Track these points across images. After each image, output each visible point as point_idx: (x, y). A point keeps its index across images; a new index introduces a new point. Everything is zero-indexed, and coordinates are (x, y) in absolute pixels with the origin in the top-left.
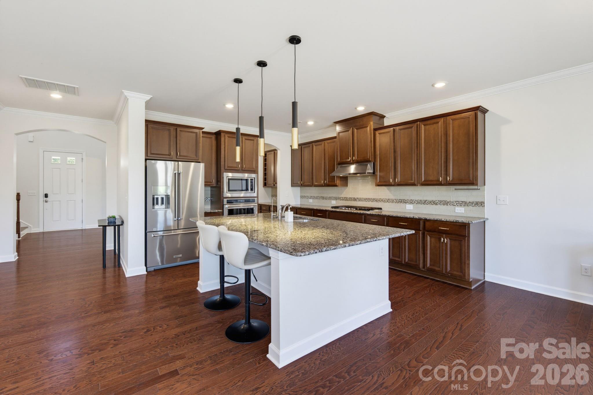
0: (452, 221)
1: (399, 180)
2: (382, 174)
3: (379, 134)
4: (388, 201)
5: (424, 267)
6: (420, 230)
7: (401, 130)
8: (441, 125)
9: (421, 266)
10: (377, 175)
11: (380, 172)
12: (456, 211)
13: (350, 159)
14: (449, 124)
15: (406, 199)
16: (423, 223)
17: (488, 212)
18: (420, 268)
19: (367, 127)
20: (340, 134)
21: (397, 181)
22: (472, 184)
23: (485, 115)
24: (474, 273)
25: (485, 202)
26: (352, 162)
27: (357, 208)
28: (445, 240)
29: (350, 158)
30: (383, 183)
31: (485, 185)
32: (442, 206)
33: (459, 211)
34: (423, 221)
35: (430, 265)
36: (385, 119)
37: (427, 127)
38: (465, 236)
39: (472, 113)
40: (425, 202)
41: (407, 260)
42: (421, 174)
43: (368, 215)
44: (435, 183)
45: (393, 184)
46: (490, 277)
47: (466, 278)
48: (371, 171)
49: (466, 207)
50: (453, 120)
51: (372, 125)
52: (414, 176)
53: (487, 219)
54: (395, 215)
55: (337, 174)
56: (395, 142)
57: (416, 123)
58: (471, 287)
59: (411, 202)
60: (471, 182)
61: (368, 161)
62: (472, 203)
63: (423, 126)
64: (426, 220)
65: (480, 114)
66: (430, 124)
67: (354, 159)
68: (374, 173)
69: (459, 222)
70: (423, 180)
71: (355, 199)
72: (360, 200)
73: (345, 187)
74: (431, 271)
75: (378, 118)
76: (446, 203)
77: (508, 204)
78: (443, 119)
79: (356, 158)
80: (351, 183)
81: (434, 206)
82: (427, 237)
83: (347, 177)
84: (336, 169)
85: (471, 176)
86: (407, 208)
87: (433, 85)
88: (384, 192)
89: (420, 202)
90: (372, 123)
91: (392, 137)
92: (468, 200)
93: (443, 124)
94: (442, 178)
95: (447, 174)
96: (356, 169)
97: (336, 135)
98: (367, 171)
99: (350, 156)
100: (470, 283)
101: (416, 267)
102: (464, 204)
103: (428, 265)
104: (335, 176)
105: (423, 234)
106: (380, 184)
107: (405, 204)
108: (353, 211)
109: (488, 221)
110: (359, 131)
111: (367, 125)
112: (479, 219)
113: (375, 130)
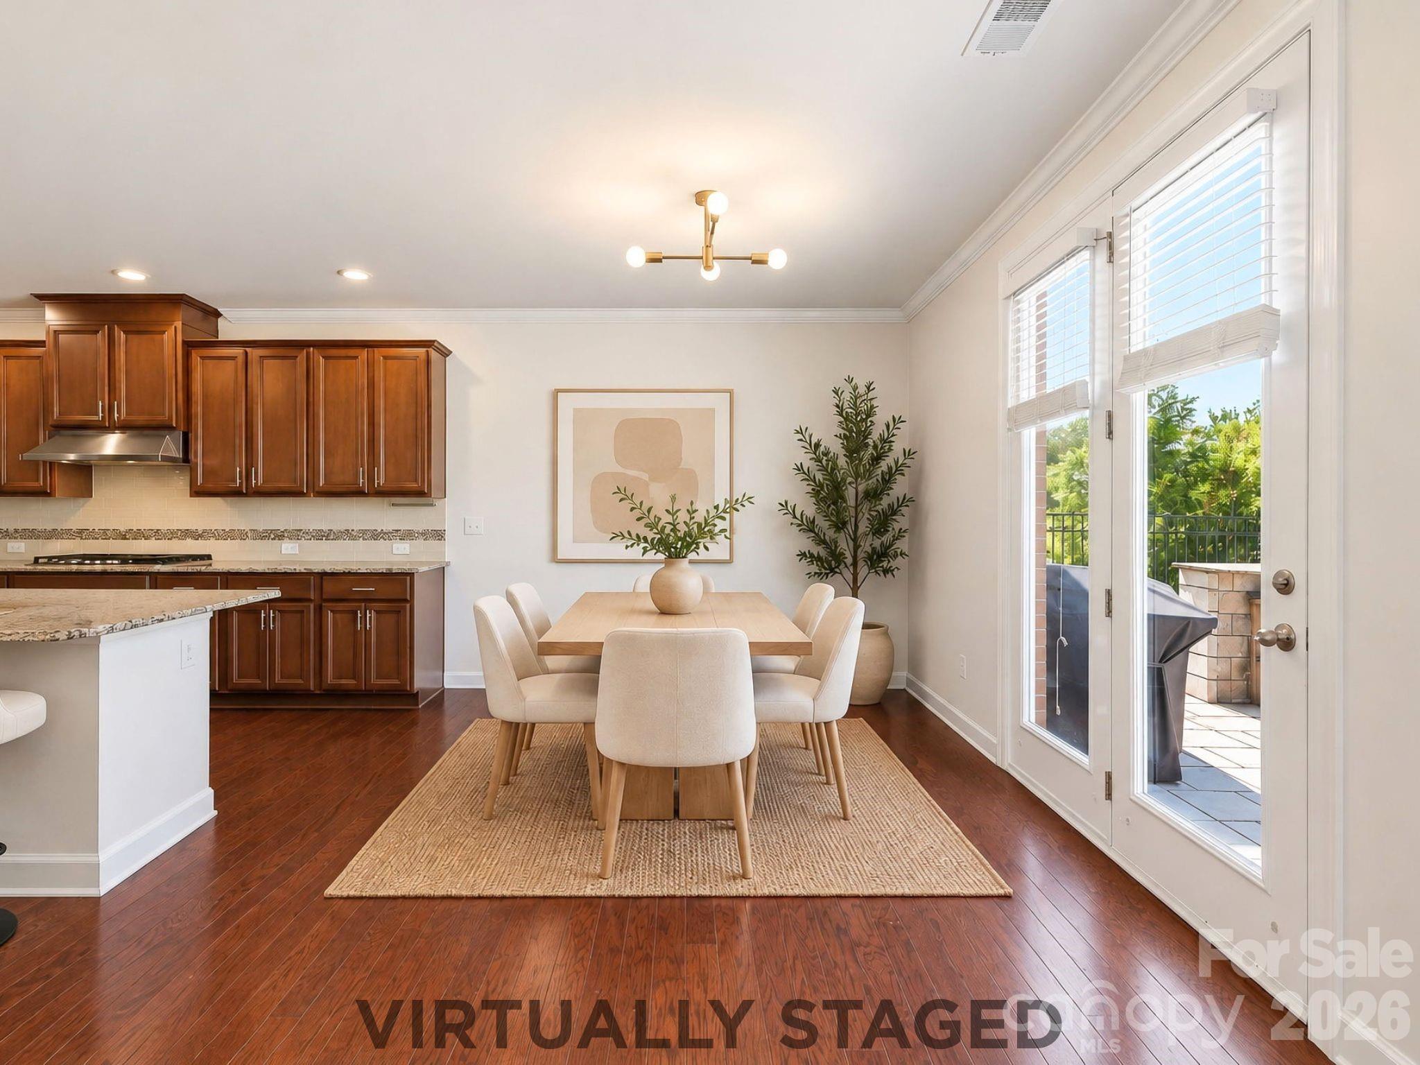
0: (379, 571)
1: (261, 481)
2: (214, 462)
3: (203, 358)
4: (230, 535)
5: (319, 687)
6: (310, 601)
7: (264, 358)
8: (363, 364)
9: (313, 686)
10: (196, 465)
11: (203, 458)
12: (395, 553)
13: (100, 416)
14: (378, 364)
15: (281, 528)
16: (318, 583)
17: (450, 552)
18: (310, 691)
19: (163, 333)
20: (62, 337)
21: (254, 484)
22: (420, 494)
23: (445, 360)
24: (421, 680)
25: (446, 532)
26: (106, 425)
27: (126, 559)
28: (367, 615)
29: (100, 411)
30: (215, 488)
31: (445, 497)
32: (367, 542)
33: (400, 553)
34: (318, 578)
35: (334, 678)
36: (220, 320)
37: (332, 363)
38: (406, 601)
39: (423, 351)
40: (330, 536)
41: (277, 680)
42: (318, 471)
43: (163, 574)
44: (349, 491)
45: (243, 492)
46: (453, 679)
47: (408, 688)
48: (177, 454)
49: (412, 542)
50: (385, 358)
51: (178, 330)
52: (302, 474)
53: (448, 564)
54: (244, 569)
55: (51, 457)
56: (250, 386)
57: (304, 350)
58: (418, 705)
59: (295, 536)
60: (419, 491)
61: (166, 428)
62: (424, 534)
63: (321, 360)
64: (324, 576)
65: (434, 355)
66: (339, 359)
67: (115, 418)
68: (186, 459)
69: (393, 574)
70: (321, 485)
71: (119, 535)
72: (138, 535)
73: (82, 501)
74: (336, 691)
75: (199, 314)
76: (376, 535)
77: (483, 533)
78: (365, 351)
79: (123, 415)
80: (104, 486)
81: (349, 543)
82: (326, 614)
83: (91, 466)
84: (44, 441)
85: (420, 477)
86: (282, 554)
87: (339, 273)
88: (217, 513)
89: (316, 536)
90: (179, 324)
91: (241, 373)
92: (416, 529)
93: (365, 362)
94: (363, 480)
95: (374, 472)
96: (124, 444)
97: (44, 338)
98: (162, 453)
99: (100, 406)
100: (415, 698)
101: (301, 693)
103: (330, 679)
104: (37, 463)
105: (319, 611)
106: (205, 490)
107: (278, 541)
108: (109, 569)
109: (450, 567)
110: (135, 339)
111: (163, 328)
112: (433, 563)
113: (189, 346)
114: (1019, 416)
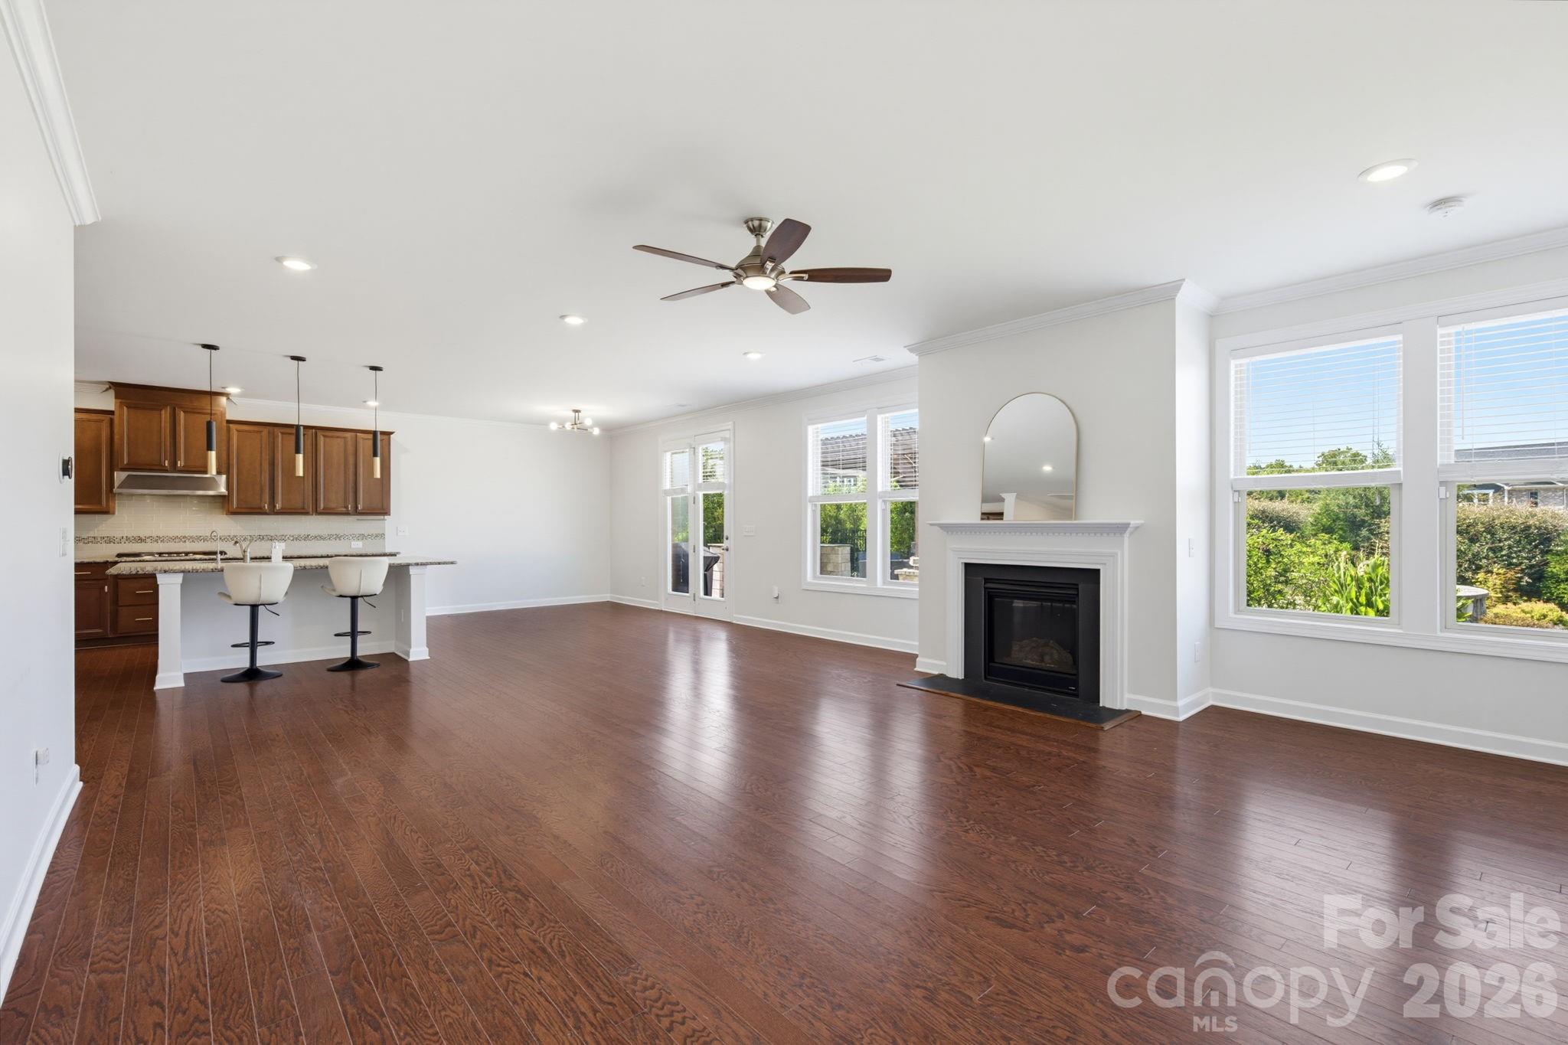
12: (352, 546)
89: (297, 538)
102: (362, 537)
114: (667, 492)
